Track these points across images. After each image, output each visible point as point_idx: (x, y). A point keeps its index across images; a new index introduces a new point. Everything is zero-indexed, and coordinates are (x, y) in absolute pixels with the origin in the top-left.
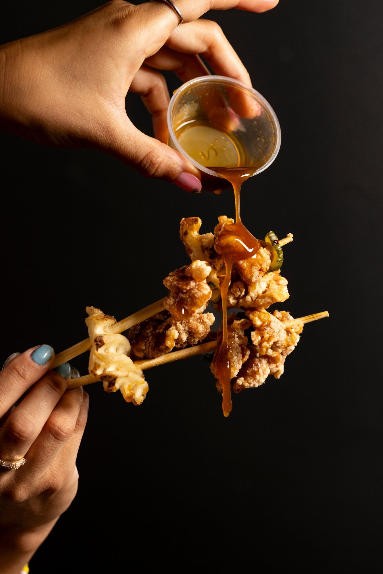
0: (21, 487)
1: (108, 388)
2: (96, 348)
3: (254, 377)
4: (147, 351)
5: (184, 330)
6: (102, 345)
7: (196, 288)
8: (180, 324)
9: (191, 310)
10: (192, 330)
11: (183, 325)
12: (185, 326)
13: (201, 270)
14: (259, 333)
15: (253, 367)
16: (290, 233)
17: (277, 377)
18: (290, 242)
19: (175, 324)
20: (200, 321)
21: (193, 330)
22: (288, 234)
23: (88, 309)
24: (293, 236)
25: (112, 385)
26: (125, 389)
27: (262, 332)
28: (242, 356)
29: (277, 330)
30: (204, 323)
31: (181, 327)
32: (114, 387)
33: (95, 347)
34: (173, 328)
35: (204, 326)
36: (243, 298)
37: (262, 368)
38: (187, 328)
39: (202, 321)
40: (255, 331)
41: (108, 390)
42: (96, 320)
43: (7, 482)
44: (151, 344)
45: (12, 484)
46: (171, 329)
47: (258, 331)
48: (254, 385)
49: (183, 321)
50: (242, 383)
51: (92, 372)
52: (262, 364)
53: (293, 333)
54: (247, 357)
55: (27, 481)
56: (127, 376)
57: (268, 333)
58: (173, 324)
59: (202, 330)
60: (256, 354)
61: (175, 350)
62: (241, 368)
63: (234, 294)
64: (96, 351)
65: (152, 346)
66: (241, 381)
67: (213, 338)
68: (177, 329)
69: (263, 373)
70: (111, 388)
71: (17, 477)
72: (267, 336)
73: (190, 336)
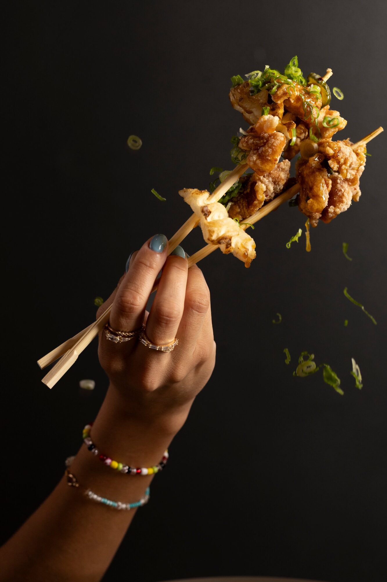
0: (180, 367)
1: (227, 250)
2: (205, 219)
3: (342, 202)
4: (243, 212)
5: (269, 181)
6: (209, 213)
7: (272, 138)
8: (264, 178)
9: (274, 159)
10: (275, 179)
11: (266, 177)
12: (268, 178)
13: (270, 121)
14: (335, 160)
15: (338, 194)
16: (328, 69)
17: (356, 200)
18: (331, 76)
19: (260, 179)
20: (280, 169)
21: (277, 179)
22: (327, 70)
23: (181, 193)
24: (331, 70)
25: (229, 246)
26: (240, 248)
27: (337, 158)
28: (327, 186)
29: (348, 154)
30: (283, 170)
31: (266, 180)
32: (231, 247)
33: (204, 217)
34: (259, 183)
35: (284, 173)
36: (308, 138)
37: (346, 191)
38: (271, 179)
39: (281, 169)
40: (331, 159)
41: (226, 251)
42: (196, 195)
43: (167, 366)
44: (244, 205)
45: (171, 366)
46: (257, 184)
47: (333, 159)
48: (344, 209)
49: (266, 175)
50: (333, 210)
51: (209, 239)
52: (344, 189)
53: (360, 153)
54: (330, 186)
55: (184, 359)
56: (238, 235)
57: (342, 158)
58: (257, 180)
59: (283, 176)
60: (337, 181)
61: (266, 203)
62: (329, 197)
63: (300, 137)
64: (205, 221)
65: (246, 206)
66: (331, 209)
67: (293, 183)
68: (262, 182)
69: (348, 196)
70: (229, 249)
71: (174, 359)
72: (342, 161)
73: (275, 185)
